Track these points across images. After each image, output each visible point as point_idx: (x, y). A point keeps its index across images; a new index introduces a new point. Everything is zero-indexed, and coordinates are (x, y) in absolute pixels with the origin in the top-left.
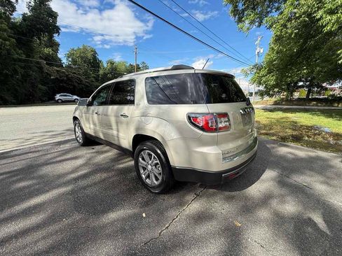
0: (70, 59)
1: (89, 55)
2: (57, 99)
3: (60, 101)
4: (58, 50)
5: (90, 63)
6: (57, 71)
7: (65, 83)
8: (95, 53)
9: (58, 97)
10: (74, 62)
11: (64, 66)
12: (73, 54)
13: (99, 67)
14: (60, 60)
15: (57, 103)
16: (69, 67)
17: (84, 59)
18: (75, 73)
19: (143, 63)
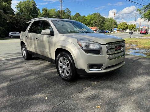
0: (19, 9)
1: (31, 6)
2: (10, 35)
3: (12, 37)
4: (11, 3)
5: (32, 11)
6: (11, 17)
7: (16, 25)
8: (35, 4)
9: (11, 34)
10: (21, 10)
11: (15, 13)
12: (21, 5)
13: (37, 13)
14: (12, 10)
15: (10, 38)
16: (18, 14)
17: (28, 9)
18: (22, 18)
19: (68, 9)
